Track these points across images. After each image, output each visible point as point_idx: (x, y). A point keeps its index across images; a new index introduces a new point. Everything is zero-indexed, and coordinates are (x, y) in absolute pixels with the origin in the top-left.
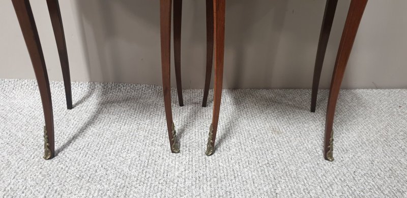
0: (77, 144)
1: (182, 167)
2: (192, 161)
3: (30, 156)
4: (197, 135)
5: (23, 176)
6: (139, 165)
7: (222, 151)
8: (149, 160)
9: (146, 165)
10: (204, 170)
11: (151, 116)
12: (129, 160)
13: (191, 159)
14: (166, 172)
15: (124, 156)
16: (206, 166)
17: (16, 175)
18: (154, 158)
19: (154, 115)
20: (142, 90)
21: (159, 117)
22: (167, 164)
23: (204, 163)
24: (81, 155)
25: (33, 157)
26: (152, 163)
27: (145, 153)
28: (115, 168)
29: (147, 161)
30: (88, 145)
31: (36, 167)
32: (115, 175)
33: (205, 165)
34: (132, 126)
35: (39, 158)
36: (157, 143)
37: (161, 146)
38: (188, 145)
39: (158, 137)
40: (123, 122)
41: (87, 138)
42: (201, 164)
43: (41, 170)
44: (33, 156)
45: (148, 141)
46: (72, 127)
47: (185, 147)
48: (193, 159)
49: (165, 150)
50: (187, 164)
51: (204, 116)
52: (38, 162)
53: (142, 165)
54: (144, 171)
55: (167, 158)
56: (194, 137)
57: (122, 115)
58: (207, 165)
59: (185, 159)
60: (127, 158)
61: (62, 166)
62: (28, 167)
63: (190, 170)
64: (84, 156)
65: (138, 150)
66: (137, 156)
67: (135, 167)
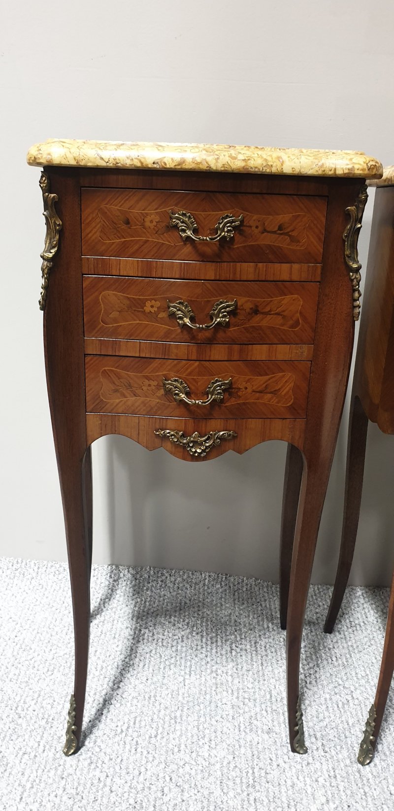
0: (115, 720)
1: (320, 792)
2: (335, 777)
3: (37, 745)
4: (331, 711)
5: (35, 794)
6: (238, 781)
7: (388, 753)
8: (253, 768)
9: (251, 782)
10: (364, 804)
11: (234, 653)
12: (218, 766)
13: (332, 773)
14: (292, 803)
15: (206, 755)
16: (365, 793)
17: (23, 793)
18: (261, 765)
19: (238, 650)
20: (204, 585)
21: (249, 657)
22: (289, 783)
23: (360, 785)
24: (127, 750)
25: (41, 748)
26: (260, 776)
27: (243, 750)
28: (195, 785)
29: (251, 772)
30: (134, 723)
31: (53, 772)
32: (200, 805)
33: (362, 791)
34: (203, 679)
35: (53, 750)
36: (259, 724)
37: (268, 733)
38: (318, 735)
39: (258, 709)
40: (186, 667)
41: (129, 705)
42: (355, 787)
43: (63, 782)
44: (41, 744)
45: (241, 719)
46: (97, 673)
47: (313, 740)
48: (337, 771)
49: (279, 744)
50: (328, 784)
51: (334, 659)
52: (54, 759)
53: (244, 780)
54: (252, 798)
55: (287, 766)
56: (326, 714)
57: (179, 648)
58: (367, 789)
59: (321, 770)
60: (212, 761)
61: (97, 773)
62: (40, 771)
63: (337, 802)
64: (133, 751)
65: (228, 742)
66: (231, 757)
67: (231, 783)
